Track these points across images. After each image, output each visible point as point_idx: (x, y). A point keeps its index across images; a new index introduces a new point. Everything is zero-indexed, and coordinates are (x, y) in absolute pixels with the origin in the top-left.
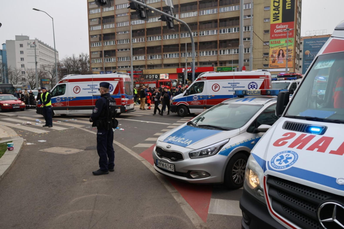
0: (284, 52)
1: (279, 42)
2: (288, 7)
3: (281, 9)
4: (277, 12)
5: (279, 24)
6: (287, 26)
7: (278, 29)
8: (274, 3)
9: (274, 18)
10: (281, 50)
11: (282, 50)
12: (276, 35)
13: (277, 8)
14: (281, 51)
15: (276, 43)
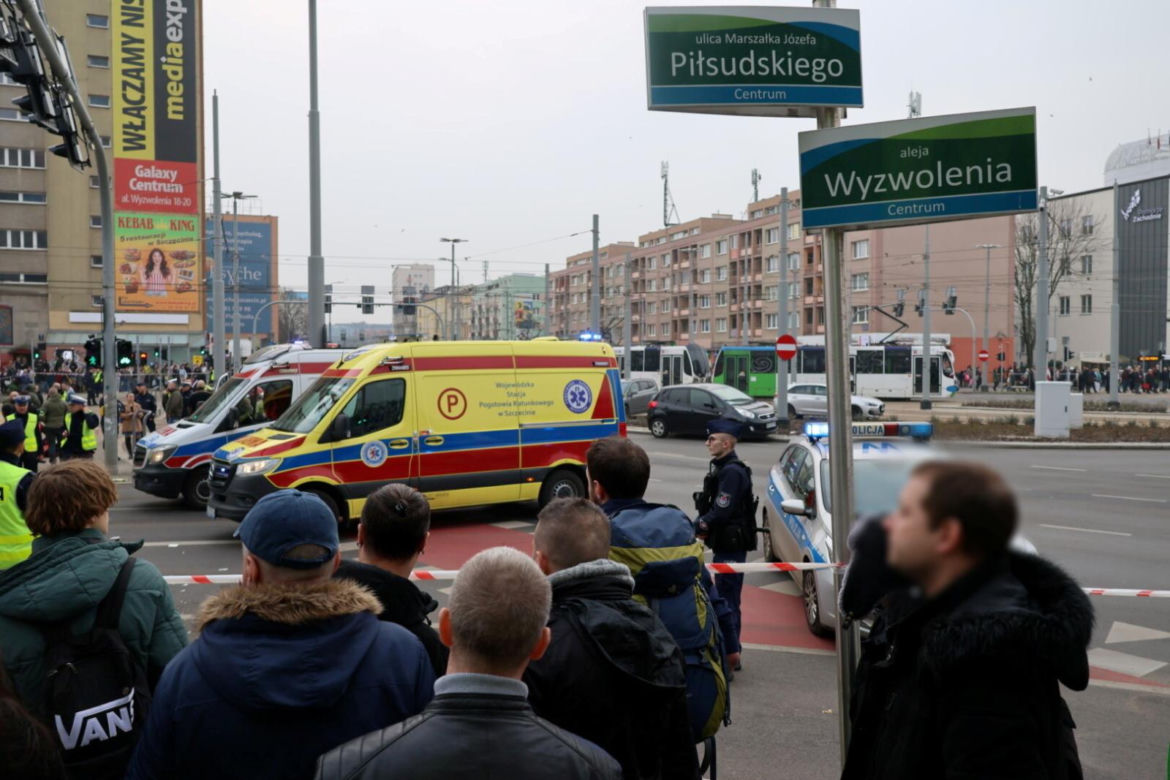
0: (168, 258)
1: (149, 225)
2: (174, 113)
3: (149, 114)
4: (137, 122)
5: (147, 164)
6: (174, 174)
7: (144, 180)
8: (124, 89)
9: (125, 140)
10: (156, 250)
11: (162, 254)
12: (136, 199)
13: (135, 108)
14: (157, 254)
15: (136, 224)
